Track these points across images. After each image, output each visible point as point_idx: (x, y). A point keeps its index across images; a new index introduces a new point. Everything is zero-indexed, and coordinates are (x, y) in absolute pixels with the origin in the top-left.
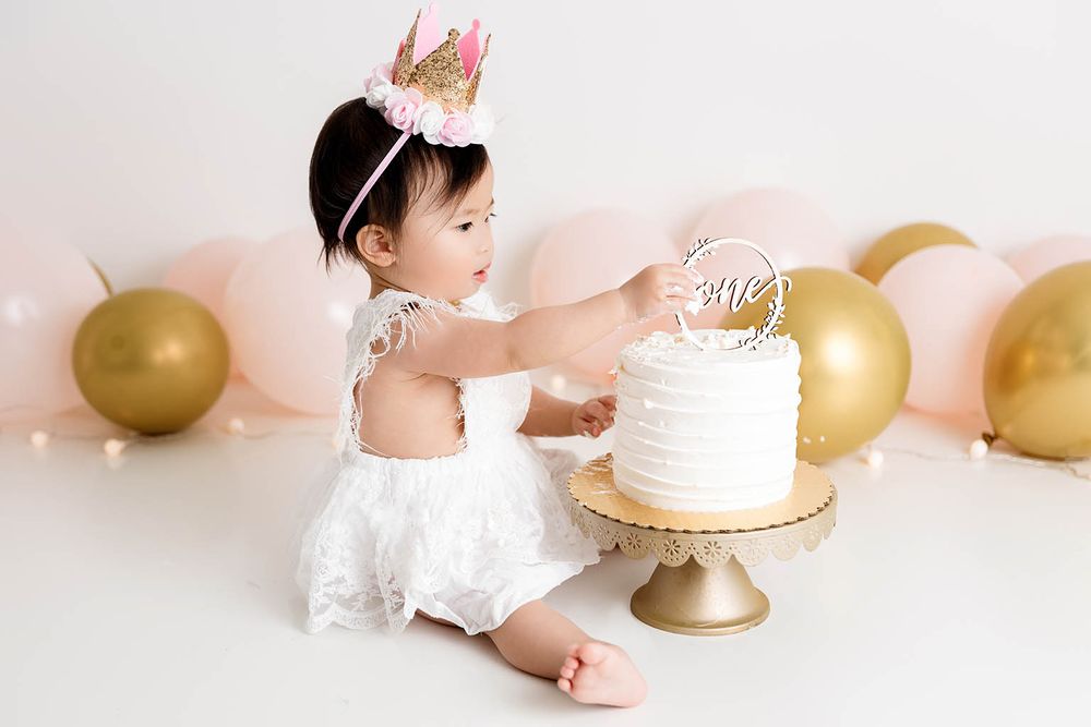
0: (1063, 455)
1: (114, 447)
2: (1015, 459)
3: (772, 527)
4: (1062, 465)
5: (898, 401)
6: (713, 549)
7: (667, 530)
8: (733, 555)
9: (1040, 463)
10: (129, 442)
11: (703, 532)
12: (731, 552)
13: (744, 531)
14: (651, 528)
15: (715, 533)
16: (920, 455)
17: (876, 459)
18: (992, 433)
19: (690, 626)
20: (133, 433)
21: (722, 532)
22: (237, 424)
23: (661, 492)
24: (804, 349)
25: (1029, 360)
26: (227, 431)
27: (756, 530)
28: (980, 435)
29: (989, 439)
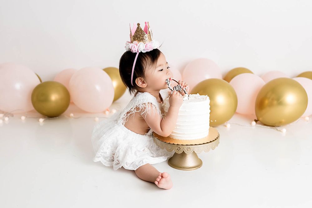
0: (274, 125)
1: (41, 120)
2: (262, 126)
3: (204, 144)
4: (274, 128)
5: (234, 111)
6: (189, 149)
7: (178, 144)
8: (194, 151)
9: (269, 127)
10: (45, 119)
11: (187, 145)
12: (193, 150)
13: (197, 145)
14: (173, 144)
15: (189, 145)
16: (239, 125)
17: (229, 126)
18: (257, 120)
19: (182, 168)
20: (46, 117)
21: (191, 145)
22: (72, 115)
23: (176, 135)
24: (211, 99)
25: (267, 102)
26: (69, 117)
27: (200, 144)
28: (254, 120)
29: (256, 121)
